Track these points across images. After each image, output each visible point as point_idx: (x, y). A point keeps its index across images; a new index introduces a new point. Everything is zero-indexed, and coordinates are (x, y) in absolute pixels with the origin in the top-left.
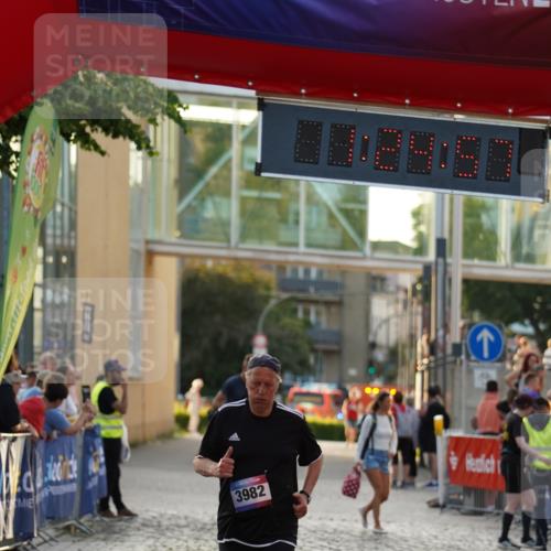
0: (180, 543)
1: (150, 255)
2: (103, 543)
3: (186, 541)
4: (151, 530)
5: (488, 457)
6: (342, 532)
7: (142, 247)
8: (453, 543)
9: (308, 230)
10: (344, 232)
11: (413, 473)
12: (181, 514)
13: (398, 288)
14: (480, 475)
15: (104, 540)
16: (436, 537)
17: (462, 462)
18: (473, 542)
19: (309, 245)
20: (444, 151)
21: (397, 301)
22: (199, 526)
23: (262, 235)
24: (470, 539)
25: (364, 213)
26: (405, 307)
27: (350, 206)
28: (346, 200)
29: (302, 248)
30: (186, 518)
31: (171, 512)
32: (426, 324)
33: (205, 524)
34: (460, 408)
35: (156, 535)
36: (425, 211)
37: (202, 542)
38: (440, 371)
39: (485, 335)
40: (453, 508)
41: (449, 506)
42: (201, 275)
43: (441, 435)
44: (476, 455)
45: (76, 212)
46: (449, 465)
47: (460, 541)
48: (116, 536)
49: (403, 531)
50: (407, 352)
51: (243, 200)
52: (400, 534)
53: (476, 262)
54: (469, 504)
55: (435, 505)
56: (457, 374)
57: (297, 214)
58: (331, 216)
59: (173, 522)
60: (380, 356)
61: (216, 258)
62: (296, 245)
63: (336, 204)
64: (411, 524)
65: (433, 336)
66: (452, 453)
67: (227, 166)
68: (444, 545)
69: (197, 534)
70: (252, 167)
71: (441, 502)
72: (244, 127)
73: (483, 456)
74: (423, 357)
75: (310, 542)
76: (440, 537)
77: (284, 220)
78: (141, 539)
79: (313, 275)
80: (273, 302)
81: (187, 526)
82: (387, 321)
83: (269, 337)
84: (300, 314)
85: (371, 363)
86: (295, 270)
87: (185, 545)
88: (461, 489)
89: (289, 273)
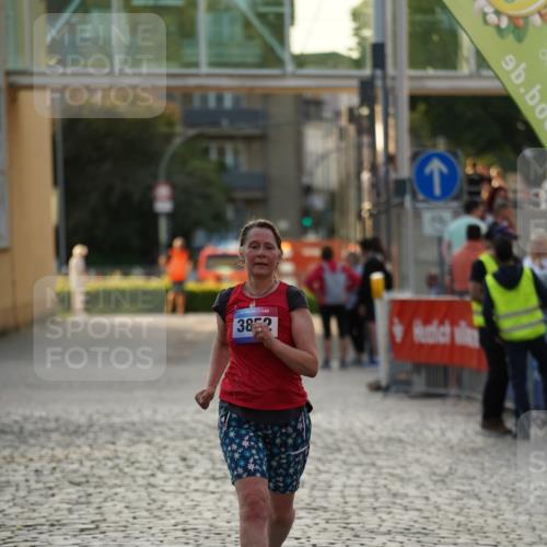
0: (44, 452)
1: (13, 91)
3: (53, 449)
4: (9, 437)
5: (441, 323)
8: (393, 435)
12: (52, 416)
14: (433, 347)
16: (372, 428)
17: (408, 331)
18: (421, 433)
22: (72, 428)
24: (417, 429)
29: (204, 68)
30: (57, 420)
31: (37, 414)
33: (79, 426)
35: (16, 444)
37: (72, 449)
38: (383, 218)
39: (436, 167)
40: (398, 392)
41: (393, 388)
43: (380, 297)
44: (427, 322)
46: (392, 336)
47: (404, 432)
49: (330, 422)
54: (419, 383)
55: (376, 387)
58: (247, 24)
59: (40, 426)
60: (318, 203)
66: (396, 320)
68: (381, 437)
69: (67, 439)
71: (384, 383)
73: (435, 322)
75: (209, 441)
76: (378, 428)
79: (228, 103)
80: (178, 141)
81: (57, 430)
82: (324, 157)
83: (174, 187)
84: (214, 156)
85: (306, 212)
86: (204, 99)
87: (50, 452)
88: (408, 366)
89: (197, 103)
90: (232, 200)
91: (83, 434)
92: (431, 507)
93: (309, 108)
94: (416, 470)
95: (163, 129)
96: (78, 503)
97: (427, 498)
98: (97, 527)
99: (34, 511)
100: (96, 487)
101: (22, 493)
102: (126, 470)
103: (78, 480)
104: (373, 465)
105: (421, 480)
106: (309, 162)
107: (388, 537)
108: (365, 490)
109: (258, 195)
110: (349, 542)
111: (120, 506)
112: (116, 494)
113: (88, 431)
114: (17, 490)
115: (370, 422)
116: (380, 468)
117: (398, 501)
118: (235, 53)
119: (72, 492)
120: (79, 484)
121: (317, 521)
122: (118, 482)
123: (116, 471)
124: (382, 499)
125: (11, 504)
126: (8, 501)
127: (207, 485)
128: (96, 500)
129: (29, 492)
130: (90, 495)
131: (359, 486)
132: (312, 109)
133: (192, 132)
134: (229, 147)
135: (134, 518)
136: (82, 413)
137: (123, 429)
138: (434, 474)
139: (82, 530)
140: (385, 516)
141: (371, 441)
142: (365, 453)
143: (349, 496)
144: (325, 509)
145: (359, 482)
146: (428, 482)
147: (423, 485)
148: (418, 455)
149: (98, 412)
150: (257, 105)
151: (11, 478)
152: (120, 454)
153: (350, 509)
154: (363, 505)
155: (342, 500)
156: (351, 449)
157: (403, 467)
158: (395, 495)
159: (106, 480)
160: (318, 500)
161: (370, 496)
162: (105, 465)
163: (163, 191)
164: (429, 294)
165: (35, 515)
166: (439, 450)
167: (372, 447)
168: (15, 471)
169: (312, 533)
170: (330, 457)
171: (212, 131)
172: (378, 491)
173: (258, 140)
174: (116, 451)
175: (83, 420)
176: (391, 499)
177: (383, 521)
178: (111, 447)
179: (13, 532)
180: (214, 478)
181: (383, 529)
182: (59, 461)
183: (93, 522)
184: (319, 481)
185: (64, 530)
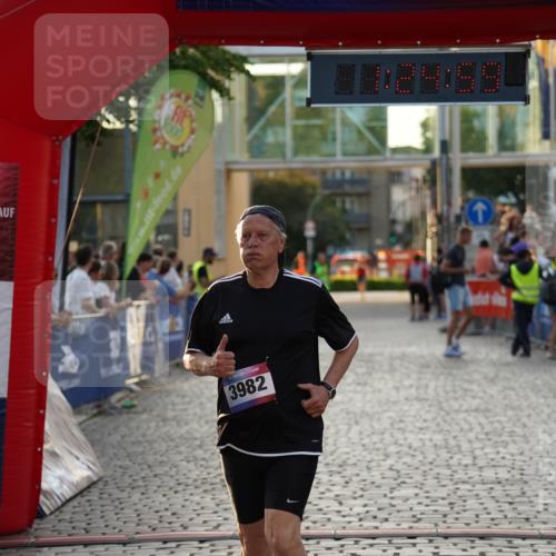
1: (229, 172)
5: (484, 293)
7: (222, 167)
9: (344, 144)
10: (370, 143)
11: (427, 309)
13: (412, 179)
14: (479, 307)
19: (345, 154)
20: (448, 75)
21: (411, 188)
23: (309, 150)
25: (384, 128)
26: (417, 192)
27: (374, 124)
28: (370, 120)
29: (339, 157)
32: (434, 203)
36: (431, 122)
38: (446, 236)
39: (480, 207)
44: (476, 293)
50: (420, 223)
51: (295, 128)
53: (470, 154)
57: (334, 133)
60: (399, 229)
61: (276, 170)
62: (334, 155)
65: (439, 210)
67: (282, 105)
70: (304, 104)
72: (293, 77)
74: (432, 226)
77: (325, 138)
79: (348, 176)
80: (318, 198)
82: (403, 204)
83: (316, 222)
84: (339, 204)
85: (393, 234)
86: (334, 174)
89: (329, 176)
90: (350, 229)
92: (488, 396)
93: (395, 177)
95: (310, 191)
97: (485, 392)
104: (450, 374)
105: (479, 382)
106: (394, 206)
107: (467, 414)
108: (448, 388)
109: (363, 225)
117: (468, 393)
118: (351, 148)
121: (424, 406)
124: (459, 393)
131: (444, 386)
133: (326, 192)
134: (348, 200)
138: (487, 378)
144: (427, 400)
150: (365, 176)
158: (466, 390)
163: (310, 225)
166: (487, 364)
169: (422, 413)
170: (425, 370)
171: (339, 191)
173: (365, 195)
176: (464, 393)
177: (462, 405)
180: (359, 384)
181: (464, 408)
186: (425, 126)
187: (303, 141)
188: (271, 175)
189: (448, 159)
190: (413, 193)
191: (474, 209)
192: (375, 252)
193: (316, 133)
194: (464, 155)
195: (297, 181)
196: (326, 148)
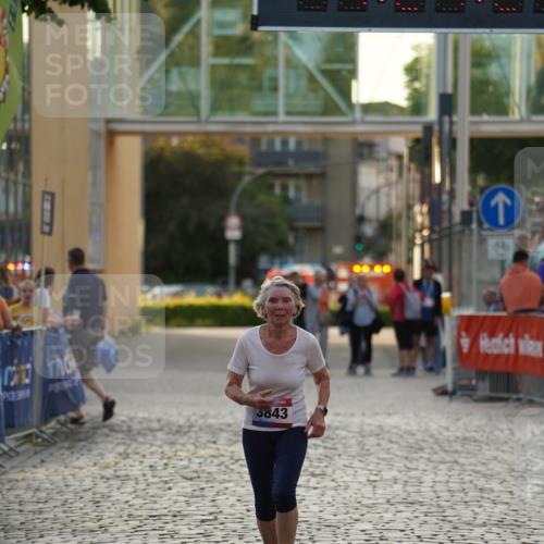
0: (154, 449)
1: (111, 135)
2: (67, 453)
3: (160, 447)
4: (120, 435)
5: (506, 336)
6: (337, 428)
7: (102, 128)
8: (467, 435)
9: (288, 96)
10: (328, 97)
12: (154, 417)
13: (390, 154)
14: (497, 357)
15: (69, 448)
16: (447, 429)
17: (474, 343)
18: (491, 432)
19: (289, 112)
22: (174, 429)
23: (233, 105)
24: (487, 429)
25: (352, 73)
26: (400, 174)
27: (335, 66)
28: (329, 60)
29: (282, 117)
30: (159, 421)
31: (140, 415)
33: (180, 427)
34: (470, 282)
35: (128, 442)
37: (178, 447)
38: (445, 243)
39: (500, 199)
40: (463, 395)
41: (459, 393)
42: (167, 154)
43: (449, 314)
44: (492, 335)
45: (30, 93)
46: (459, 347)
47: (475, 431)
48: (83, 443)
49: (408, 424)
51: (214, 67)
52: (404, 427)
53: (485, 117)
54: (484, 388)
55: (442, 392)
56: (465, 245)
57: (274, 80)
58: (312, 79)
59: (145, 425)
60: (369, 230)
61: (180, 134)
62: (275, 114)
63: (317, 66)
64: (416, 415)
66: (463, 334)
67: (195, 33)
68: (458, 438)
69: (172, 438)
71: (450, 388)
73: (501, 335)
76: (453, 429)
77: (259, 88)
78: (110, 446)
79: (292, 145)
80: (247, 179)
81: (160, 430)
82: (377, 191)
83: (243, 218)
84: (278, 191)
85: (359, 238)
86: (271, 143)
87: (160, 450)
88: (473, 373)
89: (264, 146)
90: (294, 229)
91: (185, 433)
92: (516, 501)
93: (364, 149)
94: (496, 467)
95: (235, 168)
96: (193, 496)
97: (511, 492)
98: (216, 519)
99: (155, 502)
100: (207, 482)
101: (142, 486)
102: (232, 467)
103: (190, 475)
104: (456, 462)
105: (502, 477)
106: (362, 197)
107: (485, 529)
108: (453, 486)
109: (316, 224)
110: (450, 534)
111: (232, 500)
112: (227, 488)
113: (189, 432)
114: (137, 484)
115: (444, 423)
116: (464, 465)
117: (486, 495)
118: (298, 102)
119: (187, 486)
120: (191, 479)
121: (416, 514)
122: (226, 477)
123: (223, 468)
124: (470, 494)
125: (133, 496)
126: (130, 493)
127: (308, 481)
128: (210, 494)
129: (148, 485)
130: (203, 489)
131: (448, 482)
132: (366, 151)
133: (260, 171)
134: (292, 184)
135: (248, 511)
136: (180, 414)
137: (221, 430)
138: (513, 470)
139: (203, 521)
140: (477, 510)
141: (448, 441)
142: (446, 451)
143: (441, 491)
144: (421, 503)
145: (446, 478)
146: (509, 478)
147: (505, 481)
148: (495, 453)
149: (194, 414)
150: (319, 148)
151: (130, 473)
152: (223, 452)
153: (443, 503)
154: (455, 499)
155: (433, 495)
156: (432, 448)
157: (484, 464)
158: (481, 490)
159: (216, 476)
160: (413, 495)
161: (459, 491)
162: (212, 462)
163: (233, 221)
164: (488, 310)
165: (157, 506)
166: (512, 448)
167: (451, 446)
168: (131, 466)
169: (414, 524)
170: (416, 456)
171: (278, 170)
172: (465, 486)
173: (318, 177)
174: (218, 449)
175: (182, 421)
176: (478, 494)
177: (476, 514)
178: (213, 446)
179: (141, 521)
180: (313, 475)
181: (479, 521)
182: (169, 458)
183: (211, 514)
184: (410, 478)
185: (186, 520)
186: (413, 71)
187: (227, 91)
188: (175, 142)
189: (451, 123)
190: (394, 176)
191: (493, 203)
192: (334, 267)
193: (243, 78)
194: (476, 118)
195: (215, 153)
196: (259, 103)
